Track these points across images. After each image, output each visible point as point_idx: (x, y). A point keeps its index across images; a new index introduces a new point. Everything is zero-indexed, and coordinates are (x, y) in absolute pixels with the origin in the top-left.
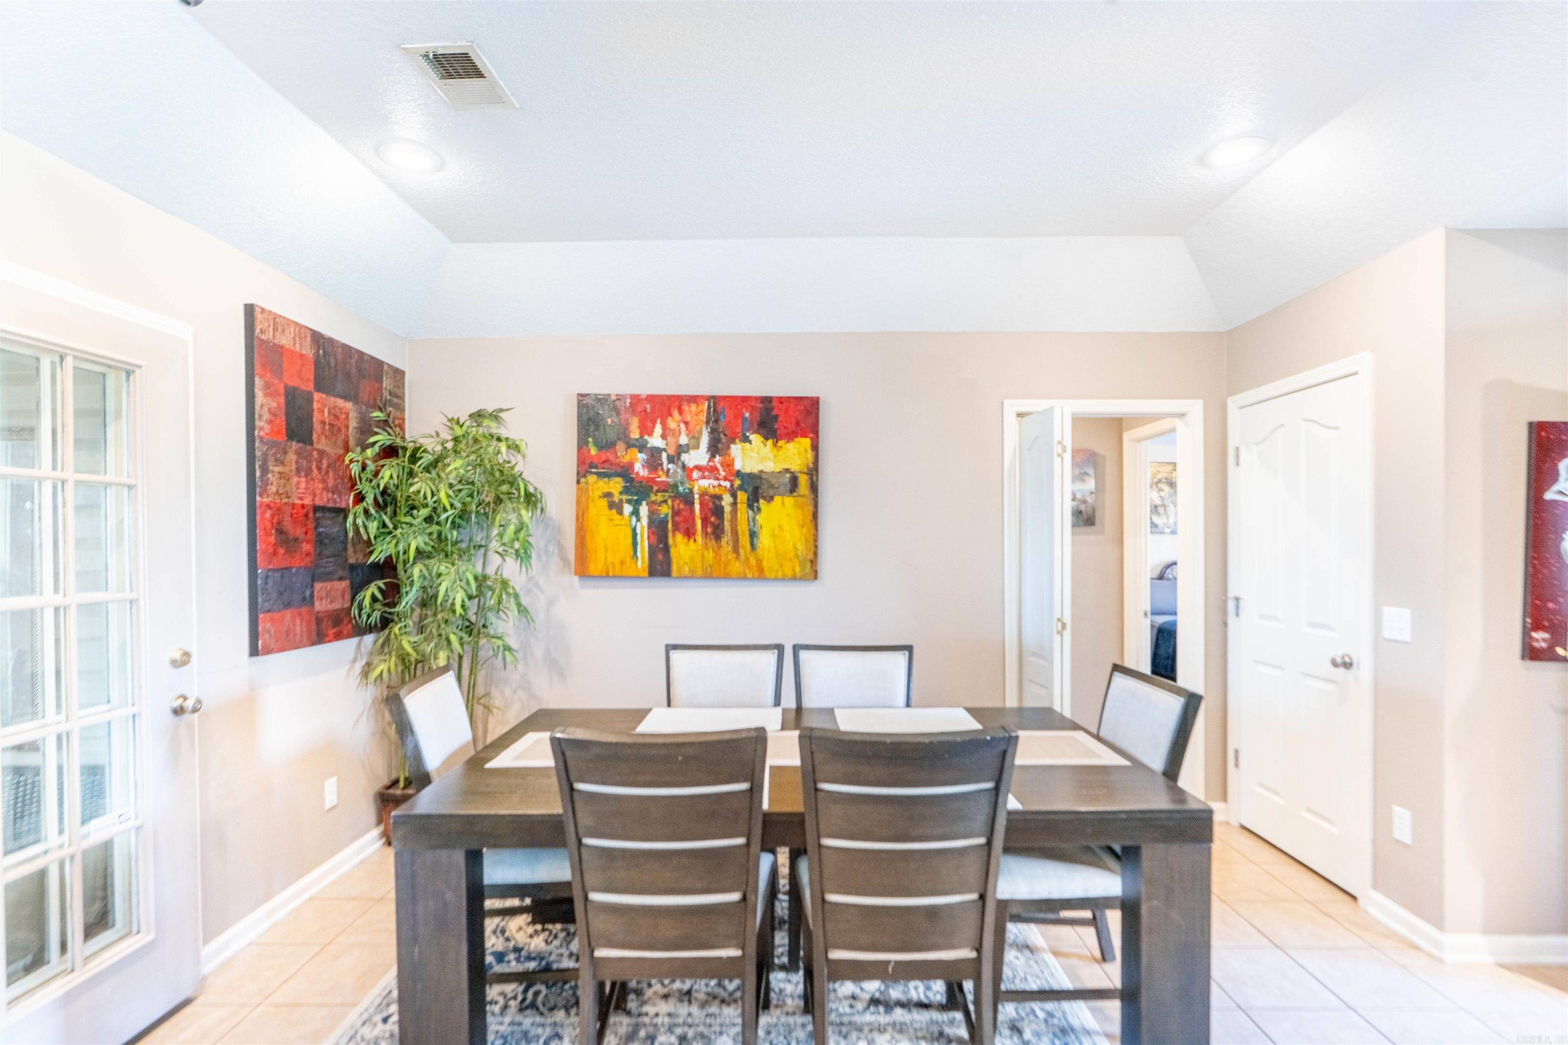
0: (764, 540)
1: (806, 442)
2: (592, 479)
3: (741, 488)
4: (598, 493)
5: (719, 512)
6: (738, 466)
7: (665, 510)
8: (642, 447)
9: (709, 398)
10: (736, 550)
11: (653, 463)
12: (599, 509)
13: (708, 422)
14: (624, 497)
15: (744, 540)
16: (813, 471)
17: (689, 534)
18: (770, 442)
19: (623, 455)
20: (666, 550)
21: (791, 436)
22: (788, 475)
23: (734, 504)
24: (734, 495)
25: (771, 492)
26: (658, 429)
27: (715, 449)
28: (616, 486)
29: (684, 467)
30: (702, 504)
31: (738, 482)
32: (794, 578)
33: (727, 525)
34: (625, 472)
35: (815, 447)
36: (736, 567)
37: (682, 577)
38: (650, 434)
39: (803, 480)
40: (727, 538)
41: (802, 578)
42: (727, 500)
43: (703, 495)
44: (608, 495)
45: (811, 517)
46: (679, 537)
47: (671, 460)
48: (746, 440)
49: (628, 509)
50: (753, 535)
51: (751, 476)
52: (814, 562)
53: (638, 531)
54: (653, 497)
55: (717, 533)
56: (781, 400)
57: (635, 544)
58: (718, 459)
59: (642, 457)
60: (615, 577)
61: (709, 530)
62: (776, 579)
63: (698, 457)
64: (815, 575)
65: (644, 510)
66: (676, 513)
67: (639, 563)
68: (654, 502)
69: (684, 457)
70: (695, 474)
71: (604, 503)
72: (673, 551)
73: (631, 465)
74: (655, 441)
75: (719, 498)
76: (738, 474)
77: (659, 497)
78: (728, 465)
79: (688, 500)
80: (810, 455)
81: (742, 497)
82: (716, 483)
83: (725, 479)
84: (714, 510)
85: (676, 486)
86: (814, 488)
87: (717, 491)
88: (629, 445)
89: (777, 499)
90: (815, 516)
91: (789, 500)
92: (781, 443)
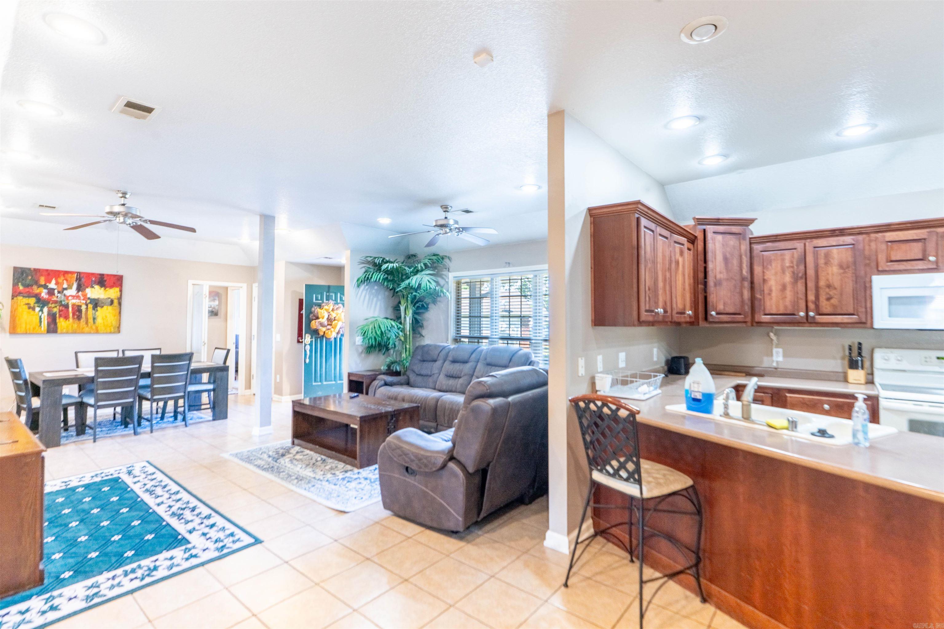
0: (99, 321)
1: (117, 289)
2: (20, 298)
3: (90, 303)
4: (22, 303)
5: (80, 311)
6: (88, 296)
7: (55, 310)
8: (45, 287)
9: (78, 273)
10: (87, 323)
11: (51, 292)
12: (23, 310)
13: (76, 281)
14: (36, 305)
15: (91, 320)
16: (120, 299)
17: (66, 318)
18: (103, 288)
19: (36, 290)
20: (55, 324)
21: (111, 287)
22: (110, 300)
23: (87, 308)
24: (87, 305)
25: (103, 305)
26: (54, 281)
27: (79, 289)
28: (32, 301)
29: (65, 295)
30: (73, 308)
31: (88, 301)
32: (111, 333)
33: (83, 315)
34: (37, 297)
35: (121, 291)
36: (87, 329)
37: (62, 333)
38: (50, 282)
39: (116, 302)
40: (83, 320)
41: (114, 333)
42: (84, 308)
43: (73, 305)
44: (28, 304)
45: (118, 313)
46: (62, 319)
47: (59, 292)
48: (92, 287)
49: (37, 309)
50: (94, 319)
51: (94, 299)
52: (119, 327)
53: (42, 317)
54: (50, 305)
55: (79, 318)
56: (108, 275)
57: (41, 322)
58: (80, 293)
59: (46, 291)
60: (30, 334)
61: (75, 317)
62: (103, 333)
63: (73, 291)
64: (119, 332)
65: (45, 310)
66: (60, 311)
67: (43, 329)
68: (51, 307)
69: (65, 292)
70: (70, 298)
71: (26, 307)
72: (59, 325)
73: (40, 294)
74: (52, 285)
75: (81, 306)
76: (89, 298)
77: (53, 305)
78: (85, 296)
79: (67, 306)
80: (119, 294)
81: (90, 306)
82: (79, 301)
83: (83, 300)
84: (78, 310)
85: (61, 302)
86: (120, 304)
87: (79, 304)
88: (40, 286)
89: (105, 307)
90: (120, 313)
91: (110, 308)
92: (107, 289)
